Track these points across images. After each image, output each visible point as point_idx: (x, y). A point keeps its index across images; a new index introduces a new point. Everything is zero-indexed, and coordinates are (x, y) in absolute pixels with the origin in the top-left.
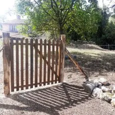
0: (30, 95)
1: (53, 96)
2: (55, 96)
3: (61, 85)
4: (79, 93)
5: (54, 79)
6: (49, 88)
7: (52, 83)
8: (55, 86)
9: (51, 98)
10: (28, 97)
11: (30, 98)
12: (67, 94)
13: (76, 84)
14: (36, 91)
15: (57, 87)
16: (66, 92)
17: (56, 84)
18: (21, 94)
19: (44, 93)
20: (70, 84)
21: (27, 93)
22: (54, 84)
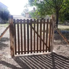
0: (26, 59)
1: (42, 62)
2: (43, 63)
3: (51, 54)
4: (64, 63)
5: (45, 49)
6: (40, 55)
7: (43, 52)
8: (46, 54)
9: (40, 64)
10: (24, 60)
11: (25, 61)
12: (54, 63)
13: (63, 55)
14: (31, 56)
15: (47, 55)
16: (53, 61)
17: (46, 53)
18: (21, 57)
19: (36, 58)
20: (58, 54)
21: (24, 57)
22: (45, 53)
